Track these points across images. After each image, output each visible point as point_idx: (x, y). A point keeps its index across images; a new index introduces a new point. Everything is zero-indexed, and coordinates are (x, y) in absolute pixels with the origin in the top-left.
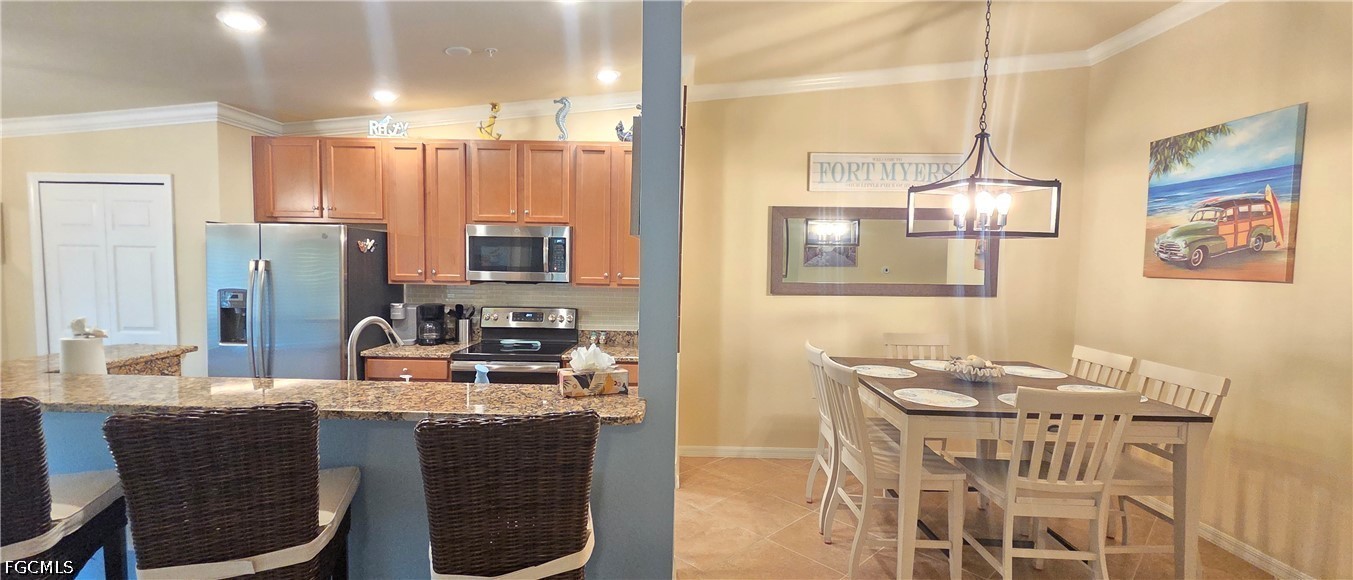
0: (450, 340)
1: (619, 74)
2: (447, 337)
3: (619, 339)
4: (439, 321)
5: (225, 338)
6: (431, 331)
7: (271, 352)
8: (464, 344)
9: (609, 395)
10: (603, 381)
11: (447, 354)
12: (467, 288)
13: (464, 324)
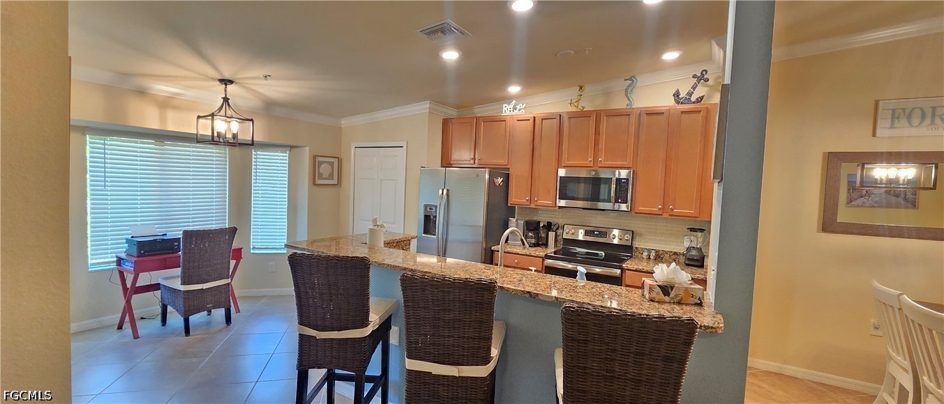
0: (543, 244)
1: (682, 52)
2: (540, 243)
3: (667, 257)
4: (537, 231)
5: (425, 232)
6: (532, 237)
7: (446, 241)
8: (551, 250)
9: (687, 304)
10: (681, 293)
11: (542, 254)
12: (554, 211)
13: (552, 235)
